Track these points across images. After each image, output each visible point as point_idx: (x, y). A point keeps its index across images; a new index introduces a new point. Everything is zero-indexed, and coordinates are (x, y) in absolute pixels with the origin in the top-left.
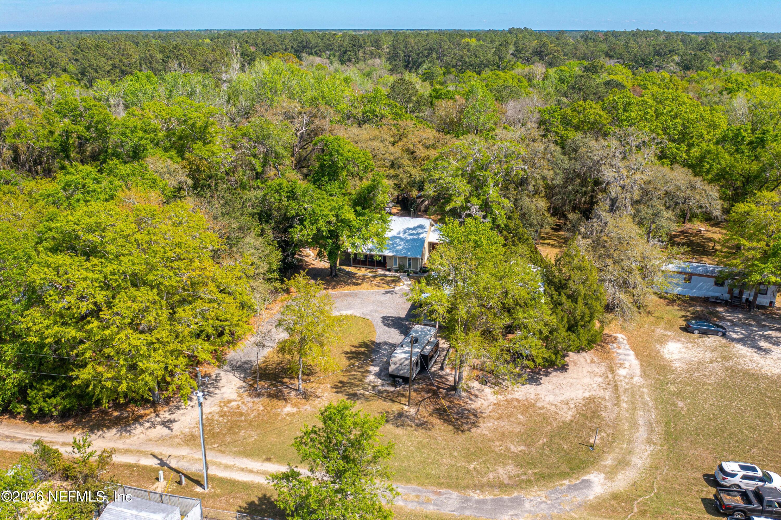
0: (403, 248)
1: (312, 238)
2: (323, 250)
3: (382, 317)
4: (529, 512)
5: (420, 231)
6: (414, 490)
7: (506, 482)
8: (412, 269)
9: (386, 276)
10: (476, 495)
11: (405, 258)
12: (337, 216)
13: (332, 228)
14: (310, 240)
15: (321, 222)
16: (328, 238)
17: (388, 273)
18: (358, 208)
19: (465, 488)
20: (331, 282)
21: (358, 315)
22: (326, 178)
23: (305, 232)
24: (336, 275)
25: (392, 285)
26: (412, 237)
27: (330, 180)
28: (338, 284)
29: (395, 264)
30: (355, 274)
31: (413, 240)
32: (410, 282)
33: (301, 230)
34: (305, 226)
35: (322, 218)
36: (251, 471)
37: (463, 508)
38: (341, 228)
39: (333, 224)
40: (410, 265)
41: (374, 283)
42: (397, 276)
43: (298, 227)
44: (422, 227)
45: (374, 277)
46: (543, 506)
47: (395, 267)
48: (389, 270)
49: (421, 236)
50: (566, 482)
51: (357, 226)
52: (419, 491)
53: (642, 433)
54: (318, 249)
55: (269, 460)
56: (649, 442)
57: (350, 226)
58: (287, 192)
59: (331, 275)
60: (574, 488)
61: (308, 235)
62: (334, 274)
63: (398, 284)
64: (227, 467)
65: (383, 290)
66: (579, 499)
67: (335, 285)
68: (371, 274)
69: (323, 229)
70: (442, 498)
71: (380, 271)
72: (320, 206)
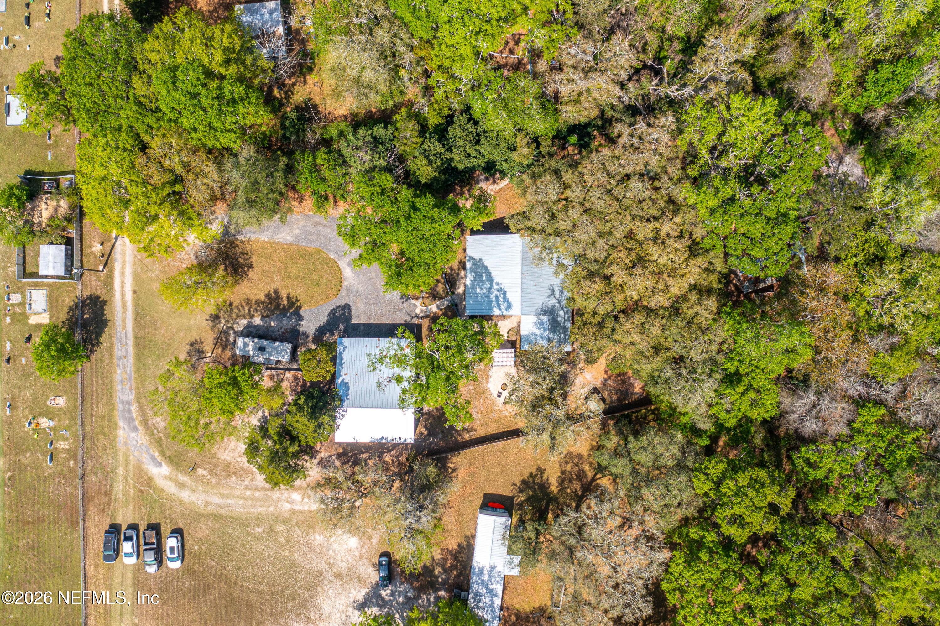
0: (478, 294)
4: (129, 436)
6: (130, 376)
7: (150, 423)
10: (134, 408)
19: (138, 402)
26: (494, 299)
36: (123, 287)
37: (123, 403)
46: (135, 442)
50: (157, 454)
52: (130, 379)
53: (216, 500)
55: (135, 292)
56: (207, 504)
60: (153, 458)
64: (123, 273)
66: (144, 460)
70: (128, 391)
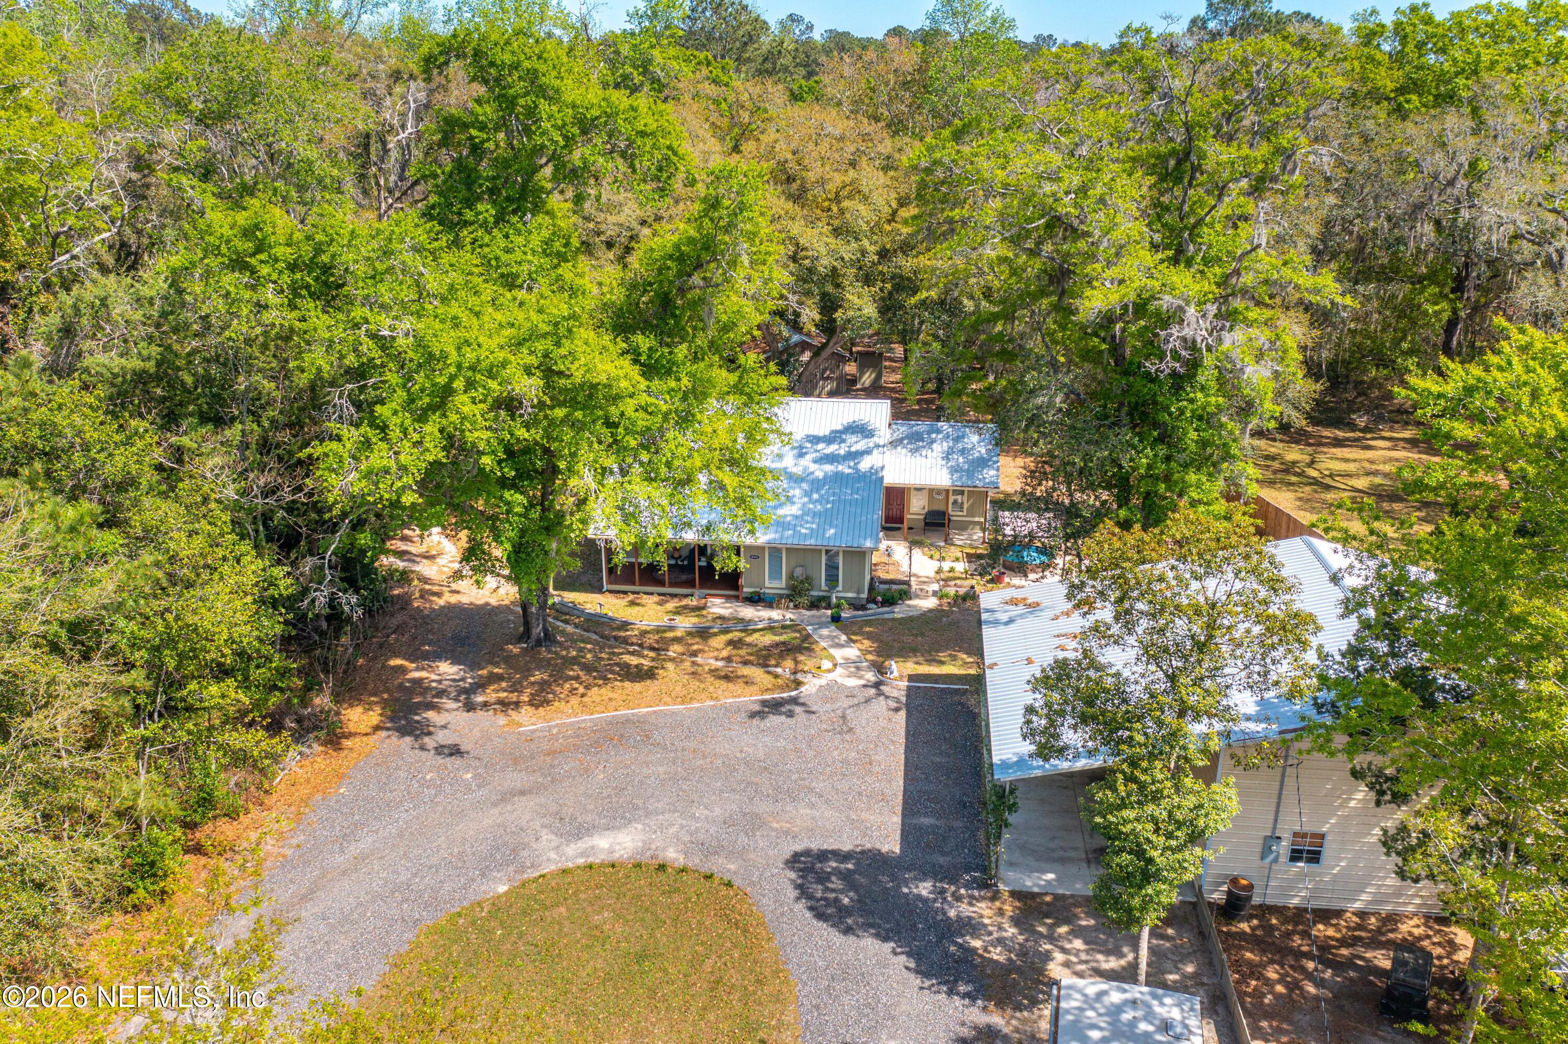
0: (806, 512)
1: (422, 486)
2: (486, 535)
3: (794, 860)
5: (857, 443)
8: (843, 593)
9: (746, 626)
11: (815, 552)
12: (549, 373)
13: (522, 433)
14: (409, 499)
15: (463, 402)
16: (504, 483)
17: (748, 612)
18: (643, 342)
20: (527, 672)
21: (673, 855)
22: (487, 210)
23: (380, 457)
24: (548, 638)
25: (785, 669)
26: (829, 468)
27: (500, 219)
28: (559, 676)
29: (776, 574)
30: (625, 625)
31: (838, 477)
32: (852, 652)
33: (367, 444)
34: (384, 428)
35: (470, 385)
38: (568, 434)
39: (527, 410)
40: (832, 579)
41: (709, 661)
42: (793, 627)
43: (346, 431)
44: (860, 429)
45: (703, 633)
47: (774, 585)
48: (755, 600)
49: (865, 464)
51: (642, 421)
54: (464, 534)
57: (610, 424)
58: (293, 267)
59: (526, 635)
61: (403, 468)
62: (537, 631)
63: (807, 662)
65: (750, 698)
67: (543, 686)
68: (685, 623)
69: (479, 436)
71: (718, 606)
72: (456, 323)
